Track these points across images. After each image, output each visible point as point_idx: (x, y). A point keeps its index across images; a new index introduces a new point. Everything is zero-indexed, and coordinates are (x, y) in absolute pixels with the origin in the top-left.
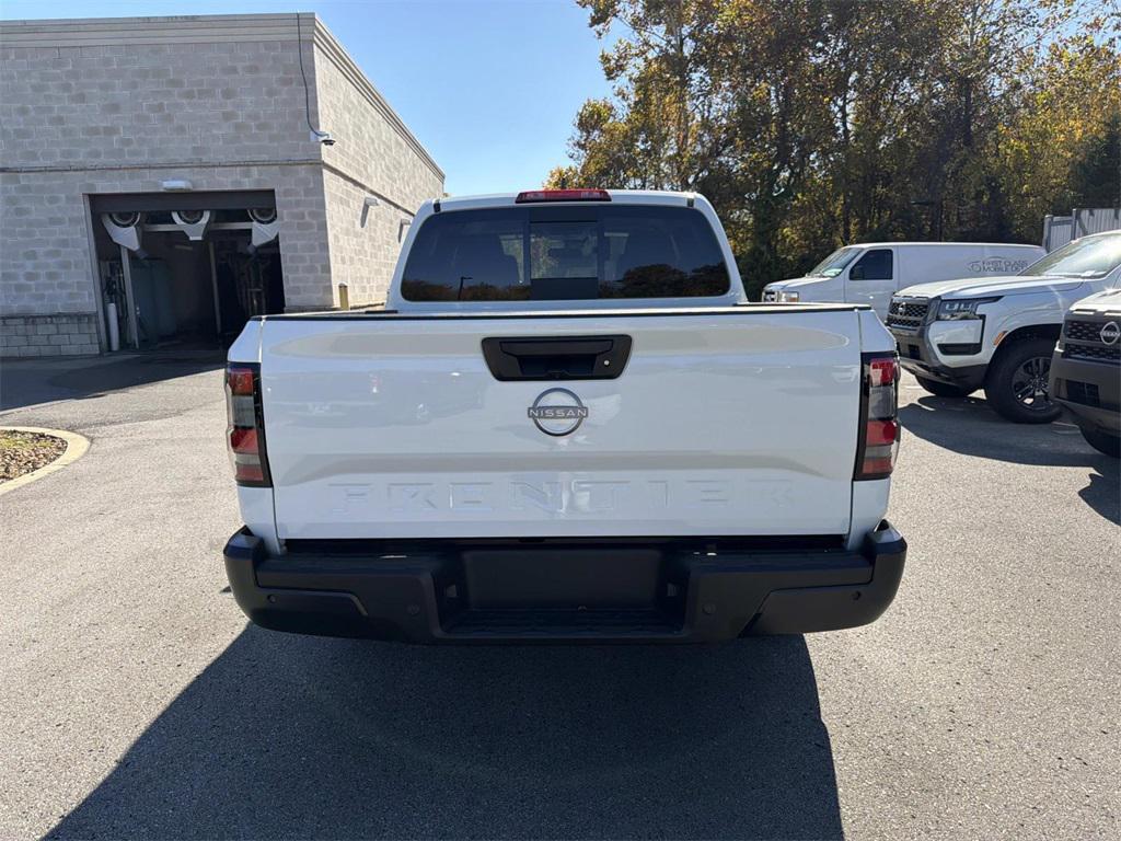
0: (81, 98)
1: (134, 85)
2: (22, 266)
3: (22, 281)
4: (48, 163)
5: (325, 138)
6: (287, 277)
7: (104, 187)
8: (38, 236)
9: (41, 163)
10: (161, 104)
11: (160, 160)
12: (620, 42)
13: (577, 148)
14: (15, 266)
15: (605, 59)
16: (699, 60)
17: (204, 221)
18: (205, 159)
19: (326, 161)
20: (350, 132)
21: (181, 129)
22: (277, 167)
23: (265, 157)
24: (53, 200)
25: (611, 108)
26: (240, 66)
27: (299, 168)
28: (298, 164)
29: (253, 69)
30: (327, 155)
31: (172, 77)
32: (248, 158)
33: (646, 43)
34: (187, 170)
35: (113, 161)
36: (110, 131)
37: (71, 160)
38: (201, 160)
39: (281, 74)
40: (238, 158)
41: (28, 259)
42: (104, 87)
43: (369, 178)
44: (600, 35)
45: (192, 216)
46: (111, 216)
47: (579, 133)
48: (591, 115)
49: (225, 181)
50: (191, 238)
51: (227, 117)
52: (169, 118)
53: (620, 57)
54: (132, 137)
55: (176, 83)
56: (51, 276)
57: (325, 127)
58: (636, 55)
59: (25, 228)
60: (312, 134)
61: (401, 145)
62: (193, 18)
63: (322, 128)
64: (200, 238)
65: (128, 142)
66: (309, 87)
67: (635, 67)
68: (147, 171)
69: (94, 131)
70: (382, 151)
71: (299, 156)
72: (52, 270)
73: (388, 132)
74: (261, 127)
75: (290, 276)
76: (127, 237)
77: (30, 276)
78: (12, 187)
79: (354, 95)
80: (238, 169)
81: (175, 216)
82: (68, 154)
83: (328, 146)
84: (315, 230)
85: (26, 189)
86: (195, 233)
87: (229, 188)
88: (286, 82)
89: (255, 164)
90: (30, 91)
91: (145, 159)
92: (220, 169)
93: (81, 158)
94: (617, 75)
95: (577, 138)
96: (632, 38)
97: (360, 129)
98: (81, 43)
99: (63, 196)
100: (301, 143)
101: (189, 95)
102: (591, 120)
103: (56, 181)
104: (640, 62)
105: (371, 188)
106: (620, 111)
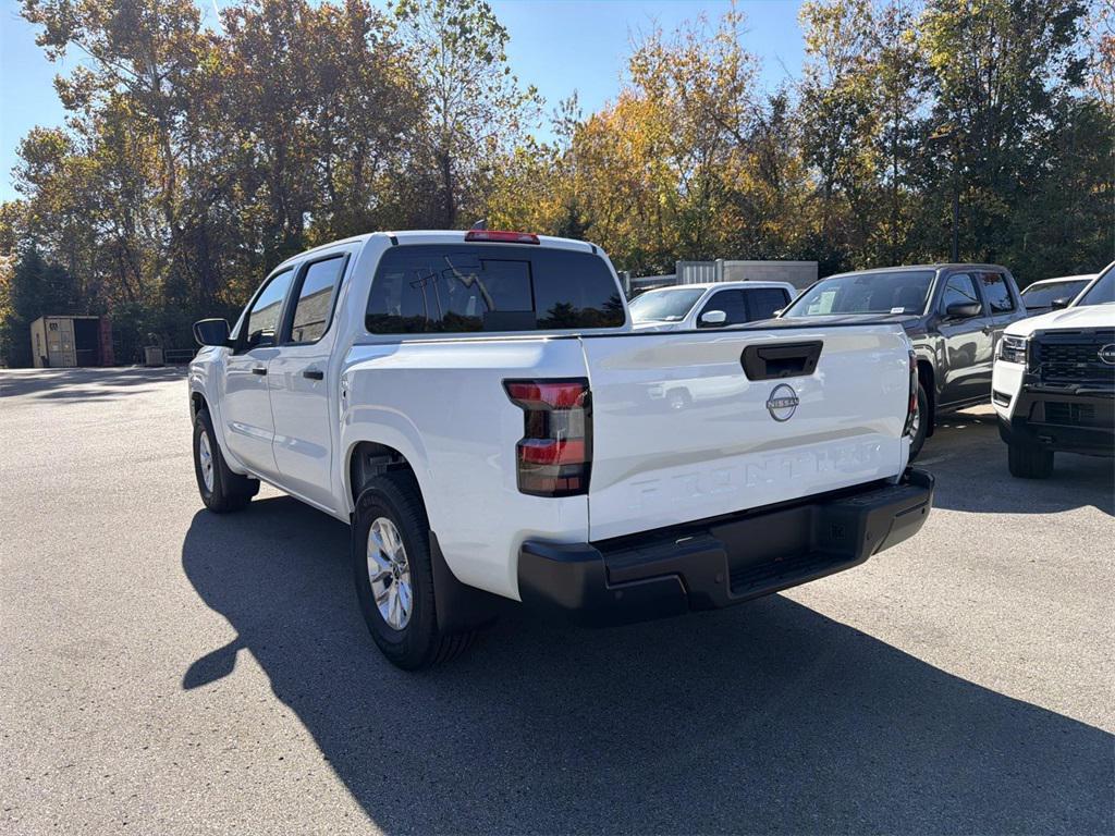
12: (79, 69)
13: (25, 180)
15: (61, 86)
16: (183, 104)
25: (67, 140)
33: (113, 75)
44: (53, 56)
47: (25, 163)
48: (44, 145)
53: (81, 87)
58: (102, 87)
67: (99, 101)
94: (78, 105)
95: (23, 169)
96: (93, 66)
102: (41, 151)
104: (106, 95)
106: (78, 145)
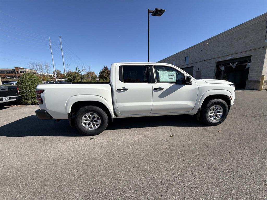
1: (227, 42)
4: (212, 58)
6: (250, 74)
7: (219, 60)
8: (208, 69)
10: (231, 44)
11: (229, 54)
17: (236, 64)
21: (234, 47)
23: (251, 49)
24: (211, 64)
26: (250, 30)
28: (259, 48)
34: (233, 55)
35: (221, 56)
36: (221, 51)
38: (236, 52)
39: (261, 29)
42: (222, 44)
45: (234, 63)
46: (221, 65)
49: (240, 56)
50: (233, 67)
51: (244, 42)
52: (232, 46)
55: (235, 39)
56: (209, 75)
64: (235, 67)
65: (224, 52)
71: (260, 46)
72: (209, 74)
74: (252, 42)
75: (251, 74)
76: (222, 68)
77: (206, 75)
78: (207, 62)
80: (244, 52)
81: (231, 64)
82: (215, 56)
84: (260, 63)
86: (234, 66)
87: (241, 57)
89: (248, 51)
90: (212, 47)
92: (240, 53)
99: (213, 63)
100: (262, 43)
101: (237, 40)
103: (212, 61)
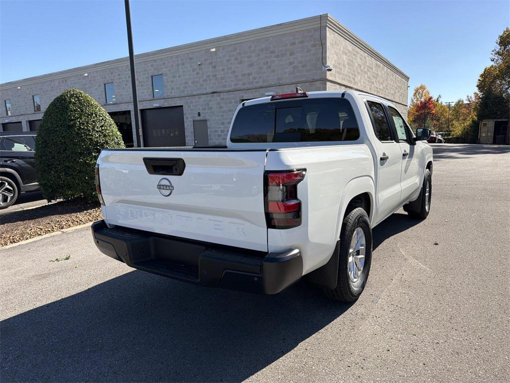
0: (241, 63)
1: (259, 55)
2: (220, 128)
3: (220, 133)
4: (230, 89)
5: (328, 68)
7: (247, 96)
8: (225, 116)
9: (228, 89)
10: (268, 62)
11: (266, 84)
13: (497, 55)
14: (218, 128)
18: (281, 82)
19: (328, 79)
20: (346, 63)
21: (274, 71)
22: (308, 83)
23: (304, 79)
24: (230, 103)
26: (297, 41)
27: (317, 82)
28: (317, 81)
29: (302, 42)
30: (329, 76)
31: (272, 50)
32: (297, 80)
34: (274, 87)
35: (250, 86)
36: (249, 74)
37: (236, 87)
38: (280, 82)
39: (313, 43)
40: (293, 81)
41: (222, 125)
42: (249, 57)
43: (355, 83)
47: (499, 47)
49: (288, 91)
51: (291, 63)
52: (270, 67)
54: (257, 76)
55: (272, 52)
57: (330, 63)
59: (221, 114)
60: (323, 67)
61: (379, 66)
62: (281, 25)
63: (328, 64)
65: (255, 78)
66: (324, 46)
68: (261, 89)
69: (244, 75)
70: (366, 70)
71: (317, 77)
73: (371, 61)
74: (303, 66)
78: (219, 98)
79: (350, 47)
80: (293, 85)
82: (236, 84)
83: (330, 72)
85: (223, 99)
88: (314, 46)
89: (300, 83)
90: (226, 62)
91: (260, 84)
92: (287, 86)
93: (240, 86)
97: (352, 61)
98: (242, 41)
99: (233, 101)
100: (319, 72)
101: (278, 56)
103: (232, 95)
105: (356, 87)
